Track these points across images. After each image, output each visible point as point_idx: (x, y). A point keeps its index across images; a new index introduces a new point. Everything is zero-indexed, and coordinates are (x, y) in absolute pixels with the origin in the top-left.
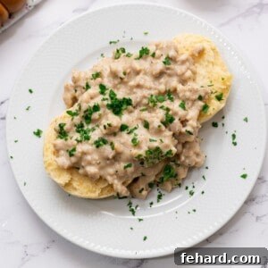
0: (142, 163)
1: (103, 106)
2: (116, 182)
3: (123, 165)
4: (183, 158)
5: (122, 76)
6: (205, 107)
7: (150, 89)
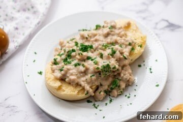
0: (100, 74)
1: (77, 50)
2: (86, 85)
3: (90, 75)
4: (122, 75)
5: (87, 37)
6: (133, 49)
7: (102, 41)
